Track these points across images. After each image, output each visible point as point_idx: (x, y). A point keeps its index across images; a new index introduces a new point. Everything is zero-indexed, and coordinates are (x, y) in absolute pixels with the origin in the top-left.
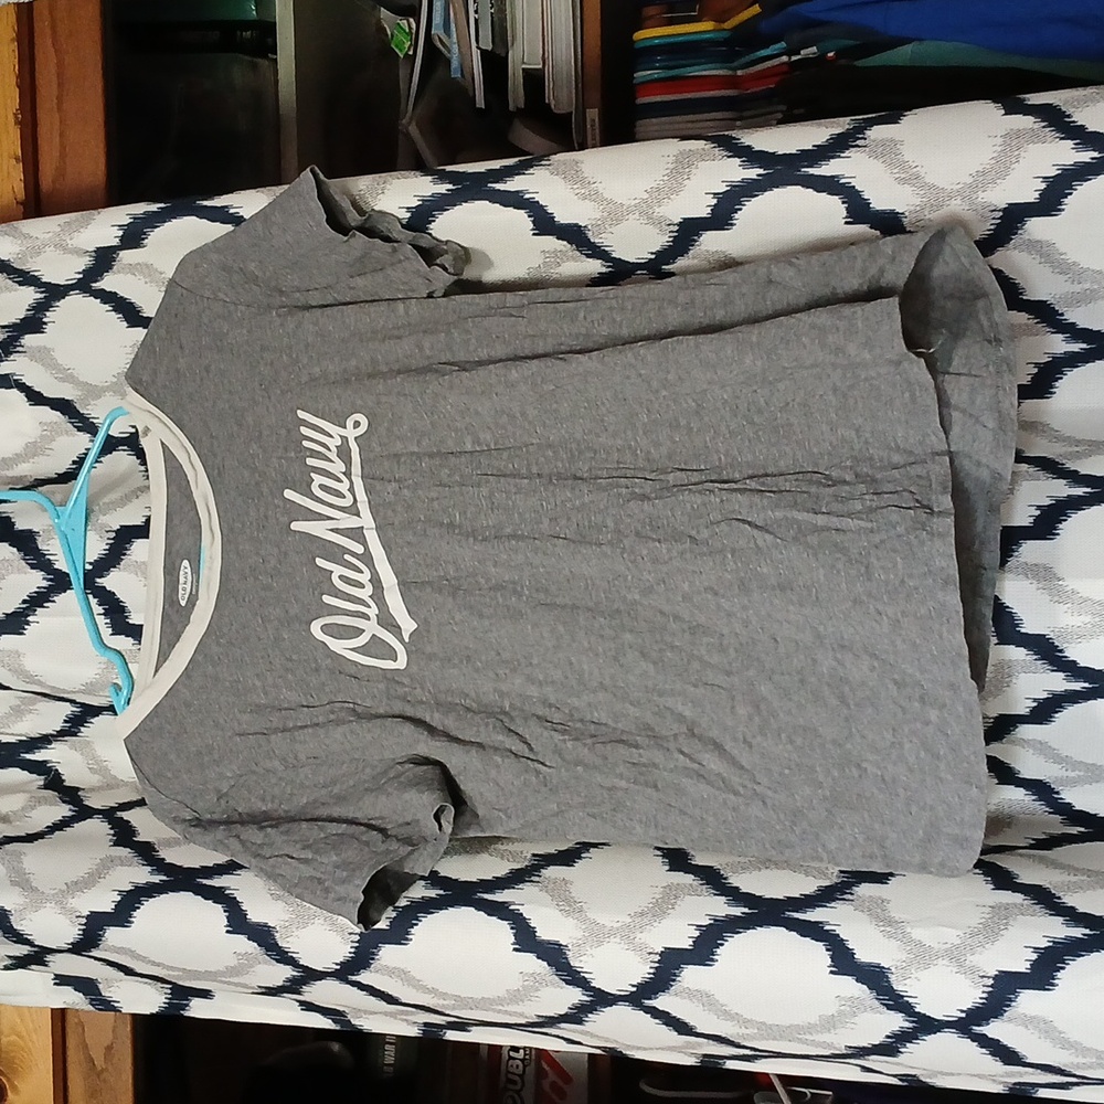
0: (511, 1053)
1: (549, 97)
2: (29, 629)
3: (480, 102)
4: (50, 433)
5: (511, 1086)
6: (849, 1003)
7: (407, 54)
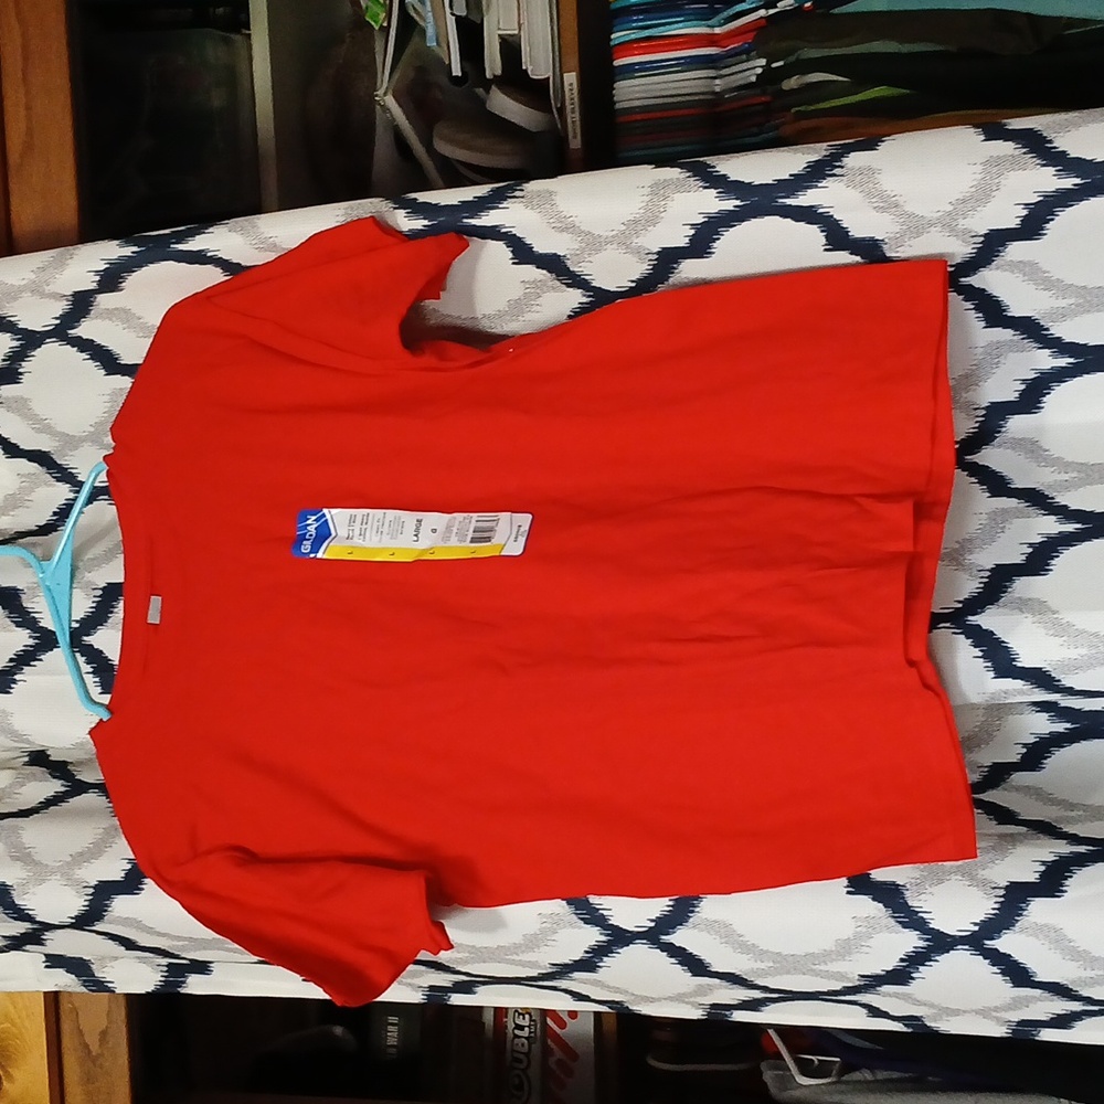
0: (517, 1032)
1: (526, 64)
2: (16, 688)
3: (457, 71)
4: (30, 483)
5: (516, 1065)
6: (865, 924)
7: (381, 26)
